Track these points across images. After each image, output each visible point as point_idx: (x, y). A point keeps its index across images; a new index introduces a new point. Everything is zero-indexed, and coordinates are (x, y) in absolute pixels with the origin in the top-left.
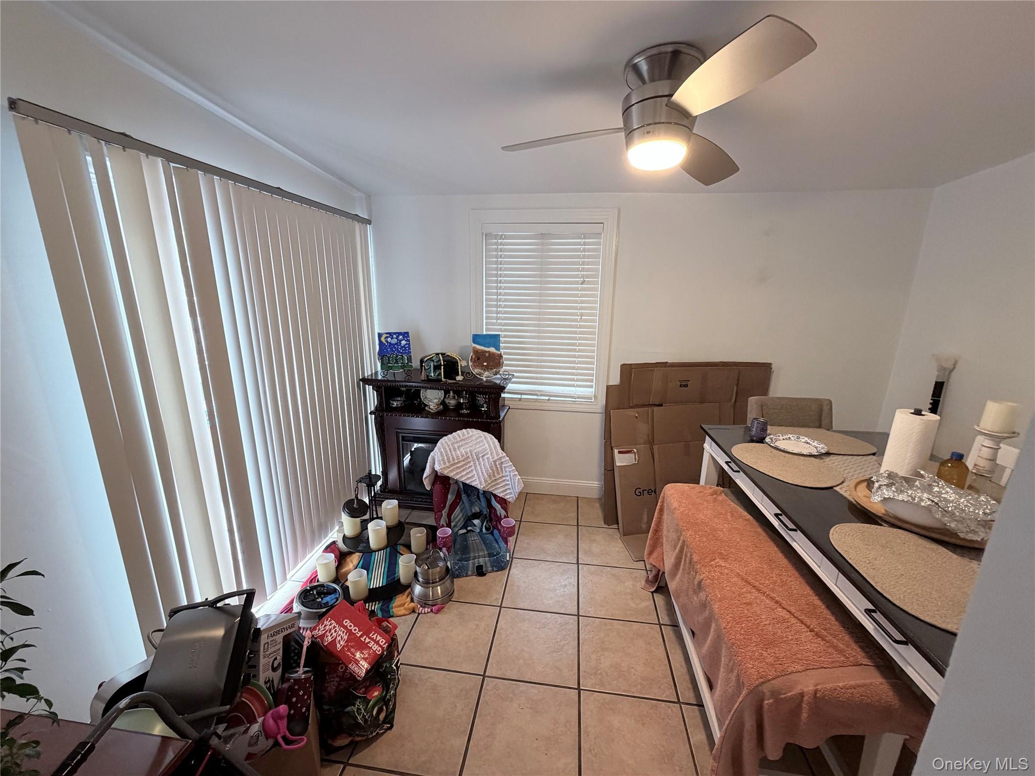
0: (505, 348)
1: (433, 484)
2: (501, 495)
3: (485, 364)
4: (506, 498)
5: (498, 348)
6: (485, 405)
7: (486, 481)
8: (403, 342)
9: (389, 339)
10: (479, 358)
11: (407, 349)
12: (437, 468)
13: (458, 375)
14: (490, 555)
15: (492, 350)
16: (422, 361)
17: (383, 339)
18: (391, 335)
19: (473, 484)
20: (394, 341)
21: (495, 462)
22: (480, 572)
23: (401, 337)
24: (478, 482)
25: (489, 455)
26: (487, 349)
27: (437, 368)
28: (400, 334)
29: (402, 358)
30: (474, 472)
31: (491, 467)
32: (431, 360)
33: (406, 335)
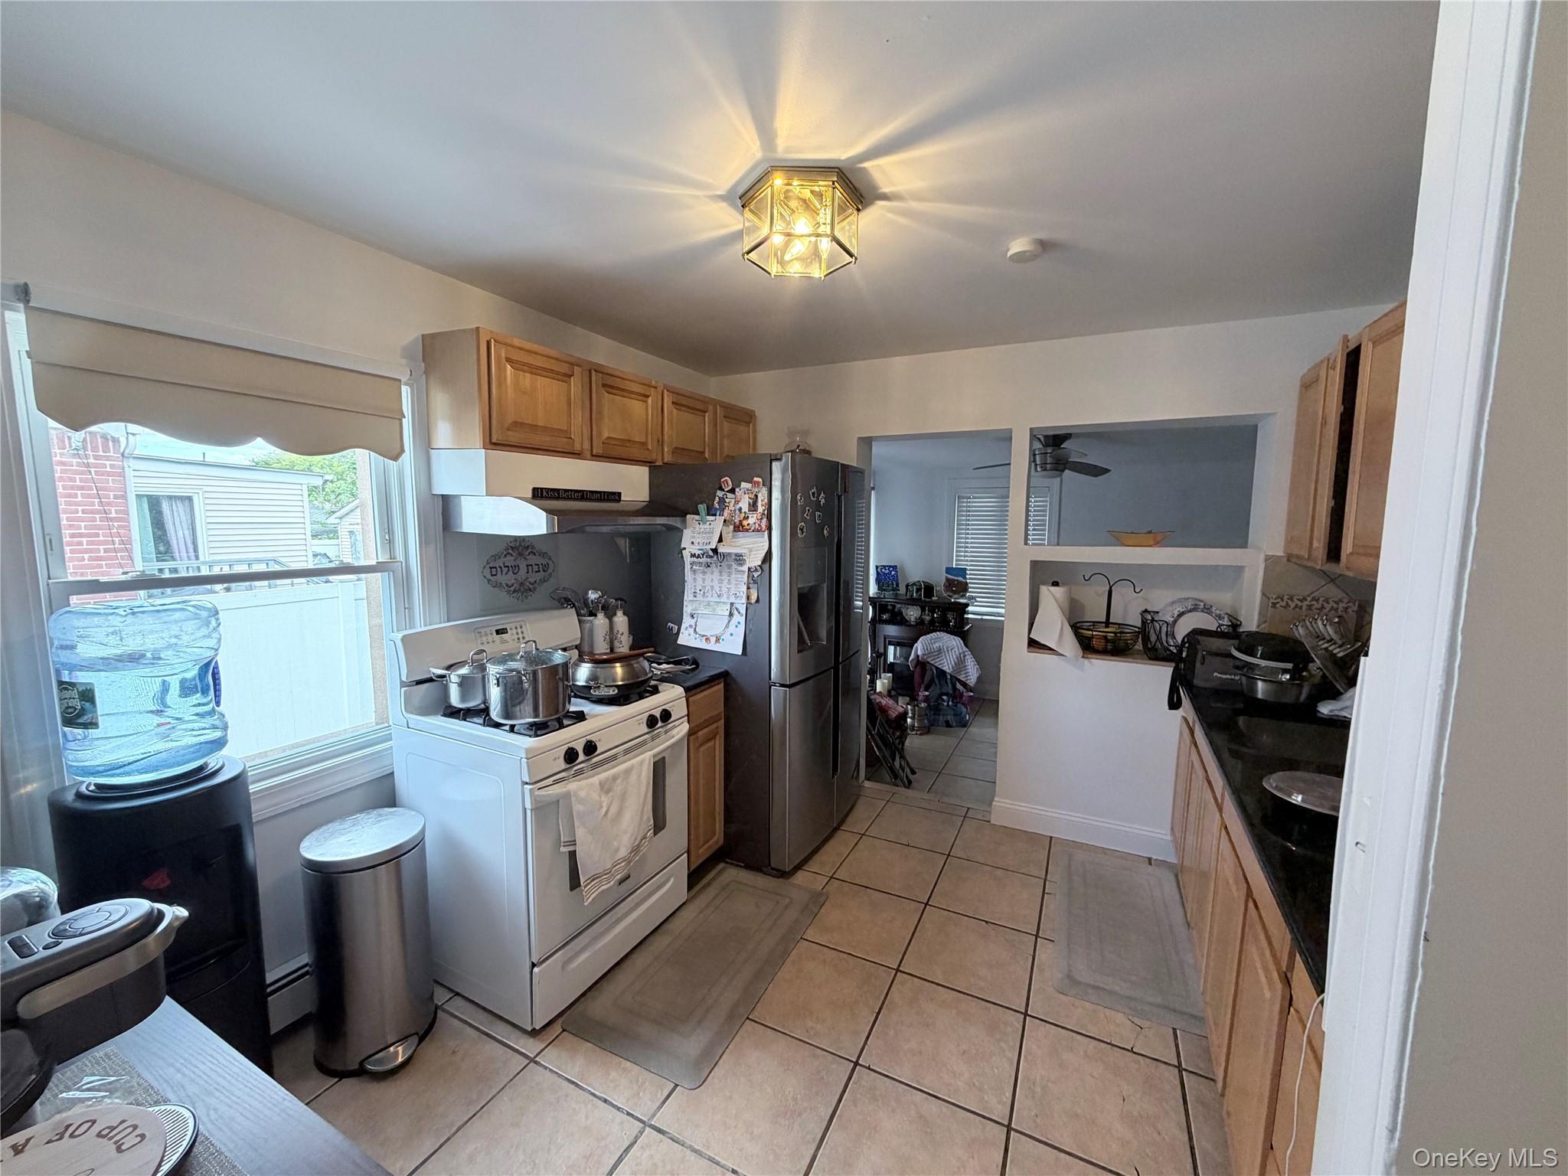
0: (970, 579)
1: (915, 667)
2: (963, 680)
3: (954, 589)
4: (967, 682)
5: (965, 578)
6: (953, 621)
7: (953, 668)
8: (893, 573)
9: (883, 570)
10: (950, 584)
11: (896, 579)
12: (919, 653)
13: (933, 596)
14: (955, 715)
15: (960, 579)
16: (907, 586)
17: (879, 570)
18: (884, 567)
19: (944, 668)
20: (887, 571)
21: (960, 654)
22: (948, 725)
23: (891, 569)
24: (948, 668)
25: (956, 649)
26: (956, 578)
27: (918, 590)
28: (891, 566)
29: (893, 584)
30: (945, 660)
31: (957, 658)
32: (914, 584)
33: (895, 567)
